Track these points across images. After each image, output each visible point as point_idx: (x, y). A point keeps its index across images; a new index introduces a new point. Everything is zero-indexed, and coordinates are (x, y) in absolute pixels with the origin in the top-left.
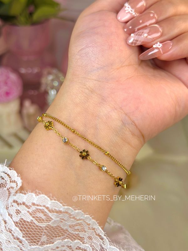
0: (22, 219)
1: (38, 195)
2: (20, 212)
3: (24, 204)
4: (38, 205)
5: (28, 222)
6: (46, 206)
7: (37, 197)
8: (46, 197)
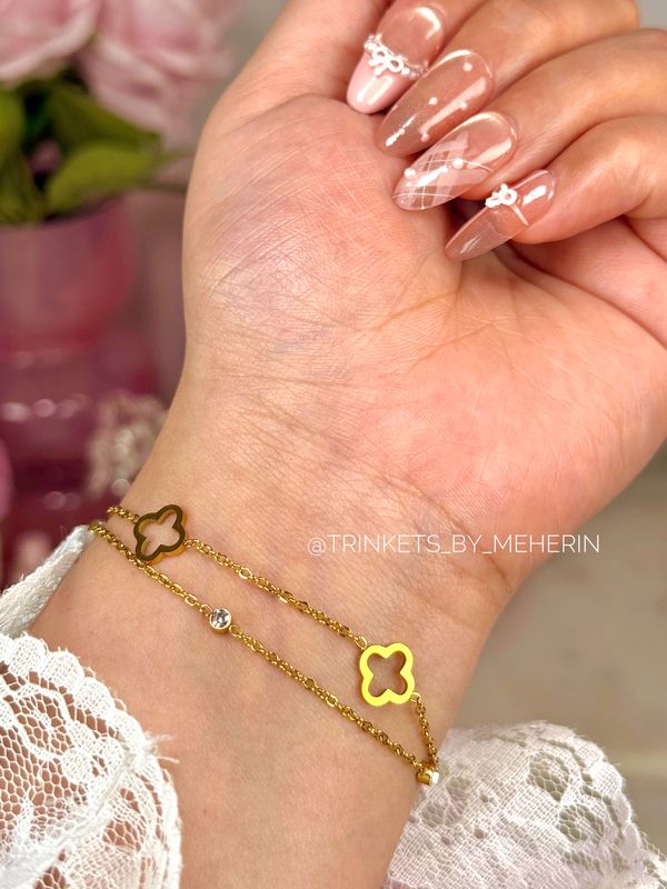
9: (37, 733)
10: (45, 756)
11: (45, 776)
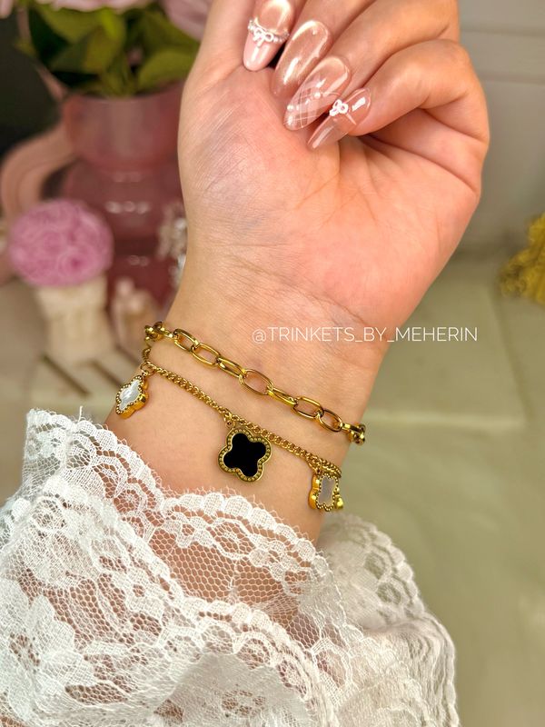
0: (196, 543)
1: (228, 497)
2: (193, 530)
3: (200, 513)
4: (227, 517)
5: (206, 549)
6: (244, 518)
7: (227, 500)
8: (245, 500)
10: (236, 557)
11: (240, 569)
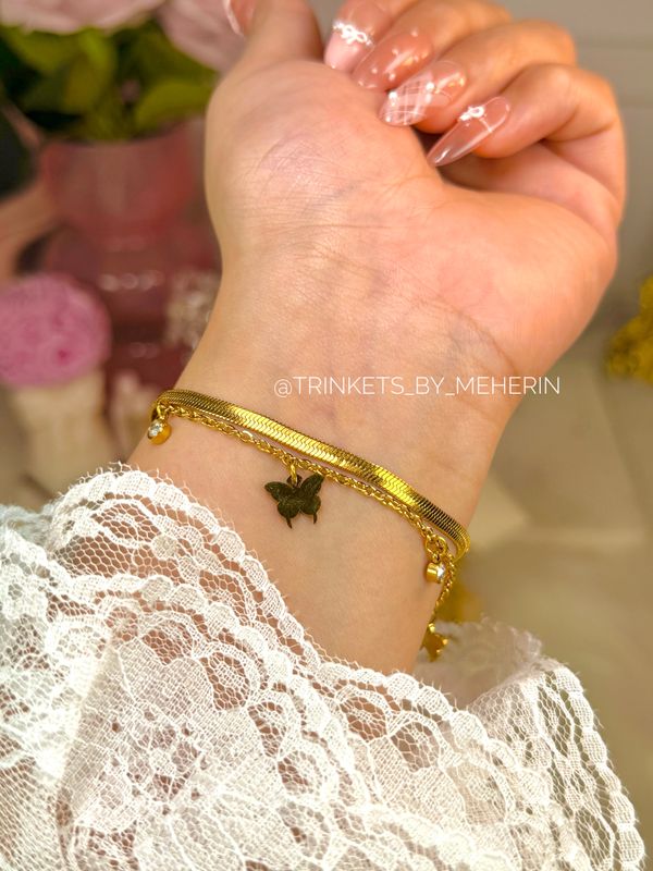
9: (123, 530)
